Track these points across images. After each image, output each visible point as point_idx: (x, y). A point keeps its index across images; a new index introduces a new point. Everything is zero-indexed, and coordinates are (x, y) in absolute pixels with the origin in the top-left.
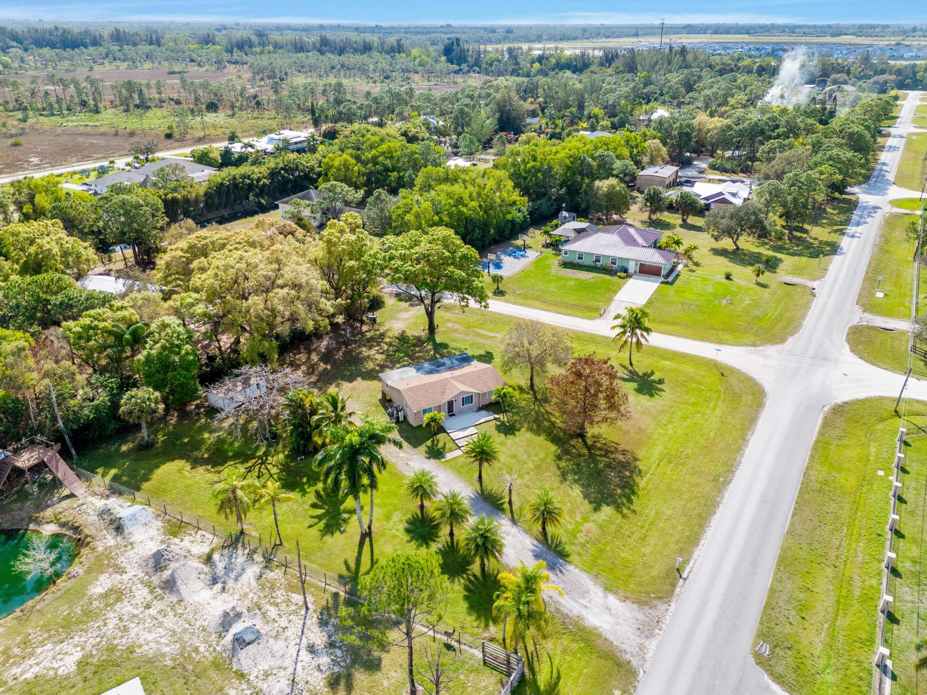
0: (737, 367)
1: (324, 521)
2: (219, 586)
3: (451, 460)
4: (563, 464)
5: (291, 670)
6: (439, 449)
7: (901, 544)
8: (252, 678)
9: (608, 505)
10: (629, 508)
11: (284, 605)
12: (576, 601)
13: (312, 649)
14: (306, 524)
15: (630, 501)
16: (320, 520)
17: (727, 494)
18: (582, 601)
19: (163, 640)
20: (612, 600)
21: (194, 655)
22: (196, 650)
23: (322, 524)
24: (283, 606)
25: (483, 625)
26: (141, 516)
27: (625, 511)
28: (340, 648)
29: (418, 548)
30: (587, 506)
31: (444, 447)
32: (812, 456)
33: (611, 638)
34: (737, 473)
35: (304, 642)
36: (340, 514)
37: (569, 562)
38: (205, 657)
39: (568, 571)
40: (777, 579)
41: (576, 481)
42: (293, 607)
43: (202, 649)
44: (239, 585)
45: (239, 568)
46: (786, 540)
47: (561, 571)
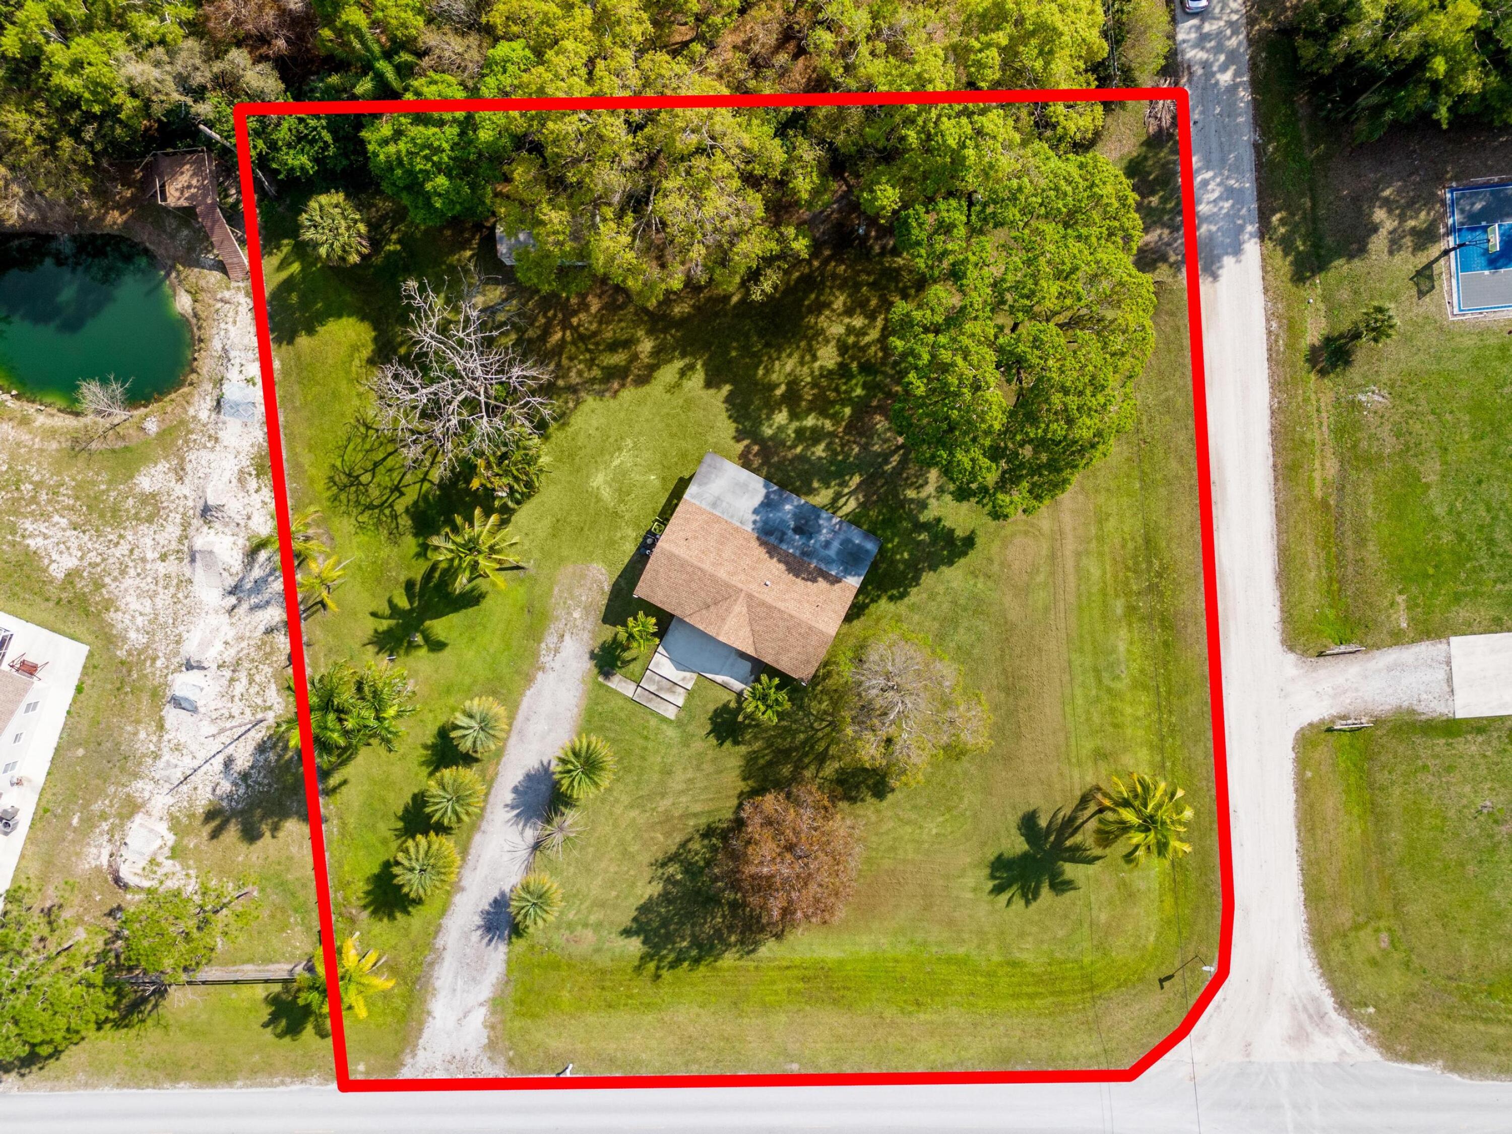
1: (392, 622)
2: (233, 600)
4: (695, 846)
5: (196, 764)
6: (618, 658)
8: (166, 737)
9: (644, 943)
10: (658, 968)
11: (257, 688)
12: (455, 977)
13: (228, 763)
14: (373, 607)
15: (673, 966)
16: (391, 617)
18: (460, 982)
19: (139, 620)
21: (148, 663)
22: (154, 660)
23: (384, 625)
24: (254, 689)
25: (363, 902)
27: (652, 965)
28: (248, 786)
29: (423, 763)
30: (626, 916)
35: (230, 750)
36: (417, 630)
37: (510, 943)
38: (154, 674)
39: (496, 948)
41: (670, 880)
42: (259, 701)
43: (159, 663)
44: (247, 620)
45: (266, 596)
47: (490, 941)
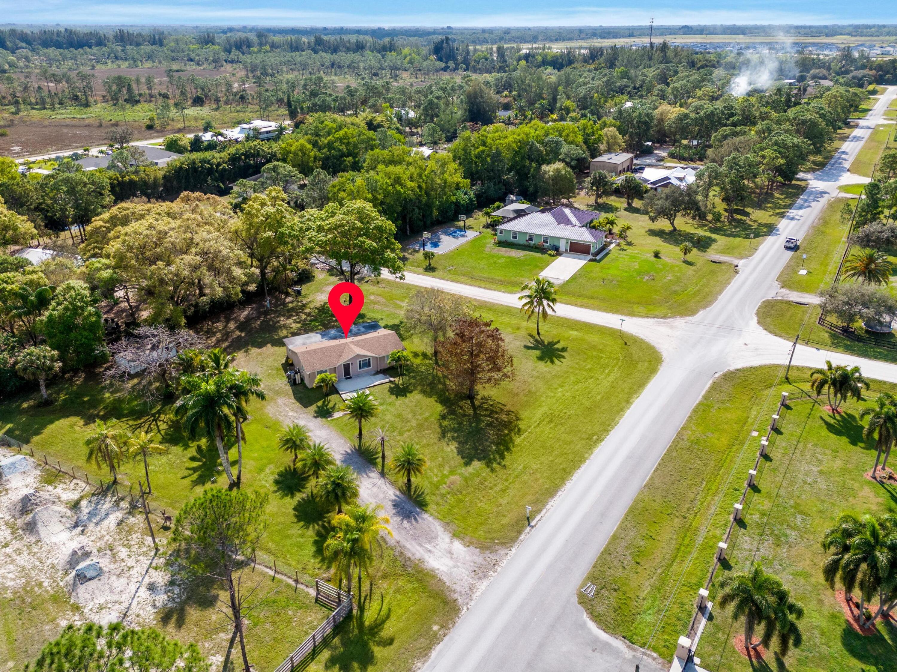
0: (641, 336)
1: (199, 473)
2: (80, 529)
3: (337, 419)
4: (445, 423)
5: (126, 605)
6: (328, 409)
7: (755, 498)
8: (86, 610)
9: (479, 460)
10: (499, 464)
11: (137, 547)
12: (422, 546)
13: (152, 587)
14: (180, 475)
15: (503, 457)
16: (195, 472)
17: (596, 451)
18: (428, 546)
19: (10, 576)
20: (458, 546)
21: (36, 589)
22: (40, 585)
23: (195, 476)
24: (135, 549)
25: (324, 567)
26: (21, 465)
27: (495, 465)
28: (179, 585)
29: (282, 498)
30: (459, 460)
31: (334, 407)
32: (690, 417)
33: (445, 579)
34: (612, 433)
35: (147, 580)
36: (215, 466)
37: (426, 511)
38: (47, 591)
39: (423, 519)
40: (622, 528)
41: (453, 438)
42: (145, 549)
43: (46, 584)
44: (99, 528)
45: (103, 514)
46: (642, 492)
47: (415, 519)
